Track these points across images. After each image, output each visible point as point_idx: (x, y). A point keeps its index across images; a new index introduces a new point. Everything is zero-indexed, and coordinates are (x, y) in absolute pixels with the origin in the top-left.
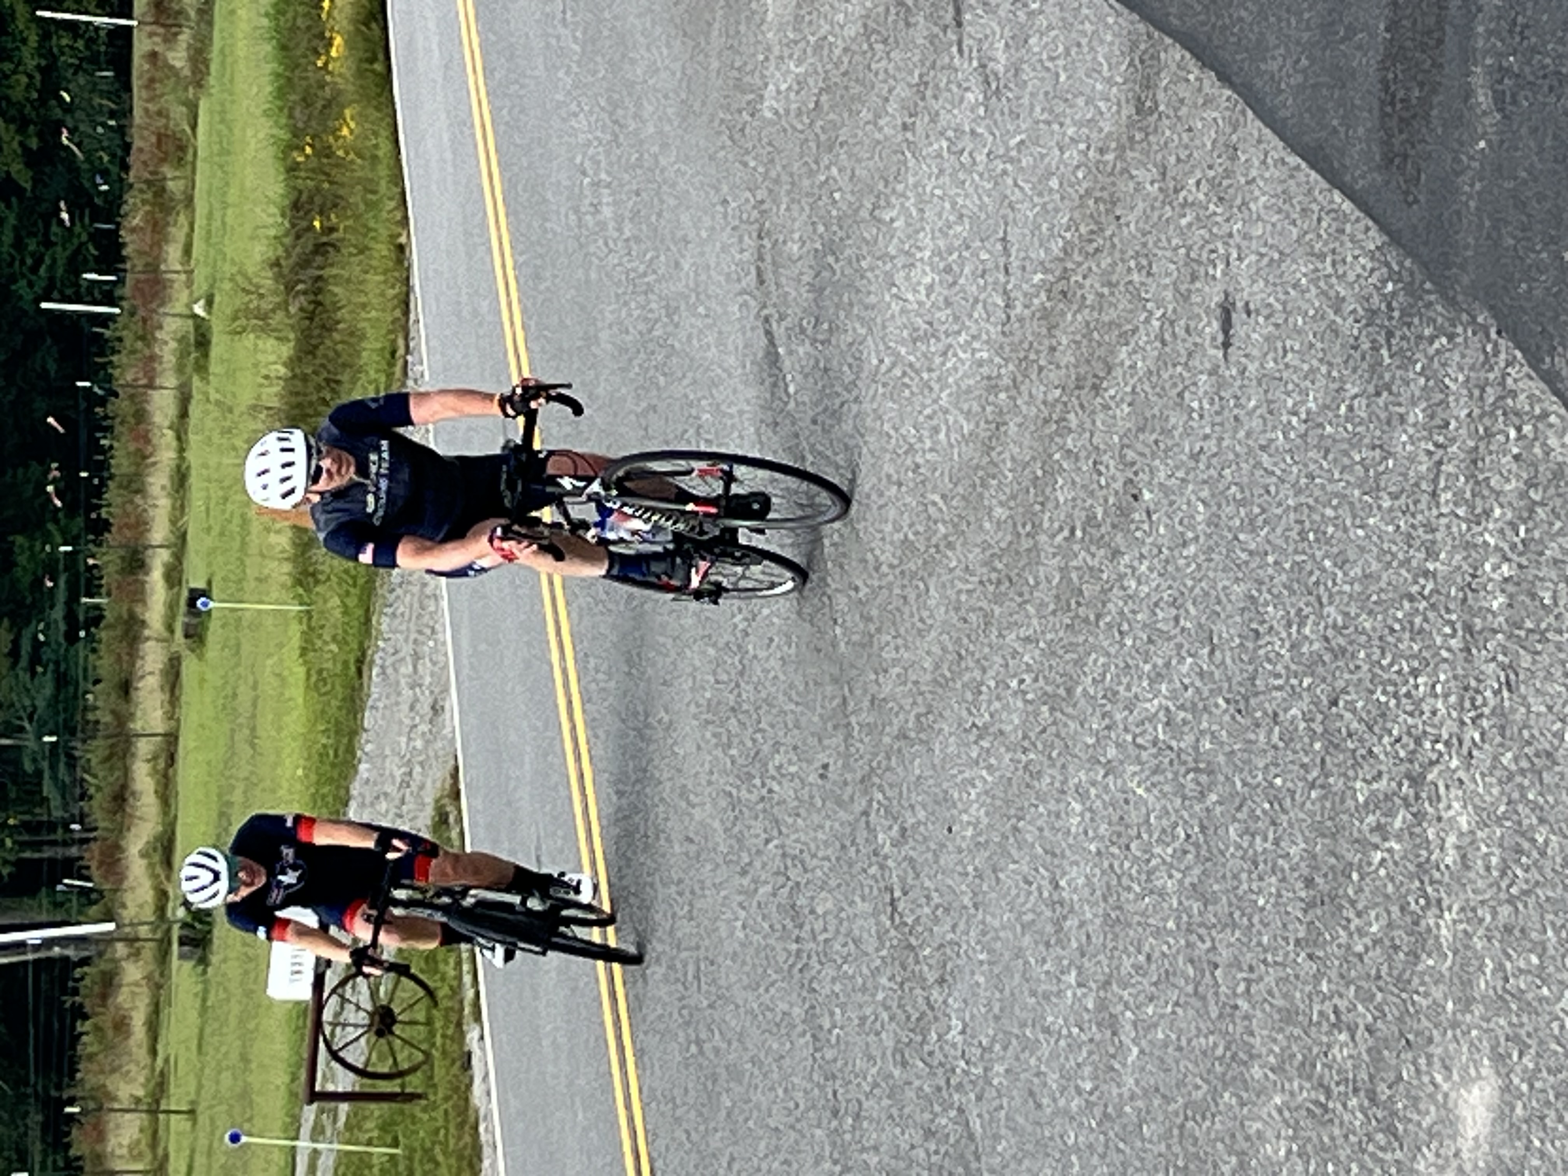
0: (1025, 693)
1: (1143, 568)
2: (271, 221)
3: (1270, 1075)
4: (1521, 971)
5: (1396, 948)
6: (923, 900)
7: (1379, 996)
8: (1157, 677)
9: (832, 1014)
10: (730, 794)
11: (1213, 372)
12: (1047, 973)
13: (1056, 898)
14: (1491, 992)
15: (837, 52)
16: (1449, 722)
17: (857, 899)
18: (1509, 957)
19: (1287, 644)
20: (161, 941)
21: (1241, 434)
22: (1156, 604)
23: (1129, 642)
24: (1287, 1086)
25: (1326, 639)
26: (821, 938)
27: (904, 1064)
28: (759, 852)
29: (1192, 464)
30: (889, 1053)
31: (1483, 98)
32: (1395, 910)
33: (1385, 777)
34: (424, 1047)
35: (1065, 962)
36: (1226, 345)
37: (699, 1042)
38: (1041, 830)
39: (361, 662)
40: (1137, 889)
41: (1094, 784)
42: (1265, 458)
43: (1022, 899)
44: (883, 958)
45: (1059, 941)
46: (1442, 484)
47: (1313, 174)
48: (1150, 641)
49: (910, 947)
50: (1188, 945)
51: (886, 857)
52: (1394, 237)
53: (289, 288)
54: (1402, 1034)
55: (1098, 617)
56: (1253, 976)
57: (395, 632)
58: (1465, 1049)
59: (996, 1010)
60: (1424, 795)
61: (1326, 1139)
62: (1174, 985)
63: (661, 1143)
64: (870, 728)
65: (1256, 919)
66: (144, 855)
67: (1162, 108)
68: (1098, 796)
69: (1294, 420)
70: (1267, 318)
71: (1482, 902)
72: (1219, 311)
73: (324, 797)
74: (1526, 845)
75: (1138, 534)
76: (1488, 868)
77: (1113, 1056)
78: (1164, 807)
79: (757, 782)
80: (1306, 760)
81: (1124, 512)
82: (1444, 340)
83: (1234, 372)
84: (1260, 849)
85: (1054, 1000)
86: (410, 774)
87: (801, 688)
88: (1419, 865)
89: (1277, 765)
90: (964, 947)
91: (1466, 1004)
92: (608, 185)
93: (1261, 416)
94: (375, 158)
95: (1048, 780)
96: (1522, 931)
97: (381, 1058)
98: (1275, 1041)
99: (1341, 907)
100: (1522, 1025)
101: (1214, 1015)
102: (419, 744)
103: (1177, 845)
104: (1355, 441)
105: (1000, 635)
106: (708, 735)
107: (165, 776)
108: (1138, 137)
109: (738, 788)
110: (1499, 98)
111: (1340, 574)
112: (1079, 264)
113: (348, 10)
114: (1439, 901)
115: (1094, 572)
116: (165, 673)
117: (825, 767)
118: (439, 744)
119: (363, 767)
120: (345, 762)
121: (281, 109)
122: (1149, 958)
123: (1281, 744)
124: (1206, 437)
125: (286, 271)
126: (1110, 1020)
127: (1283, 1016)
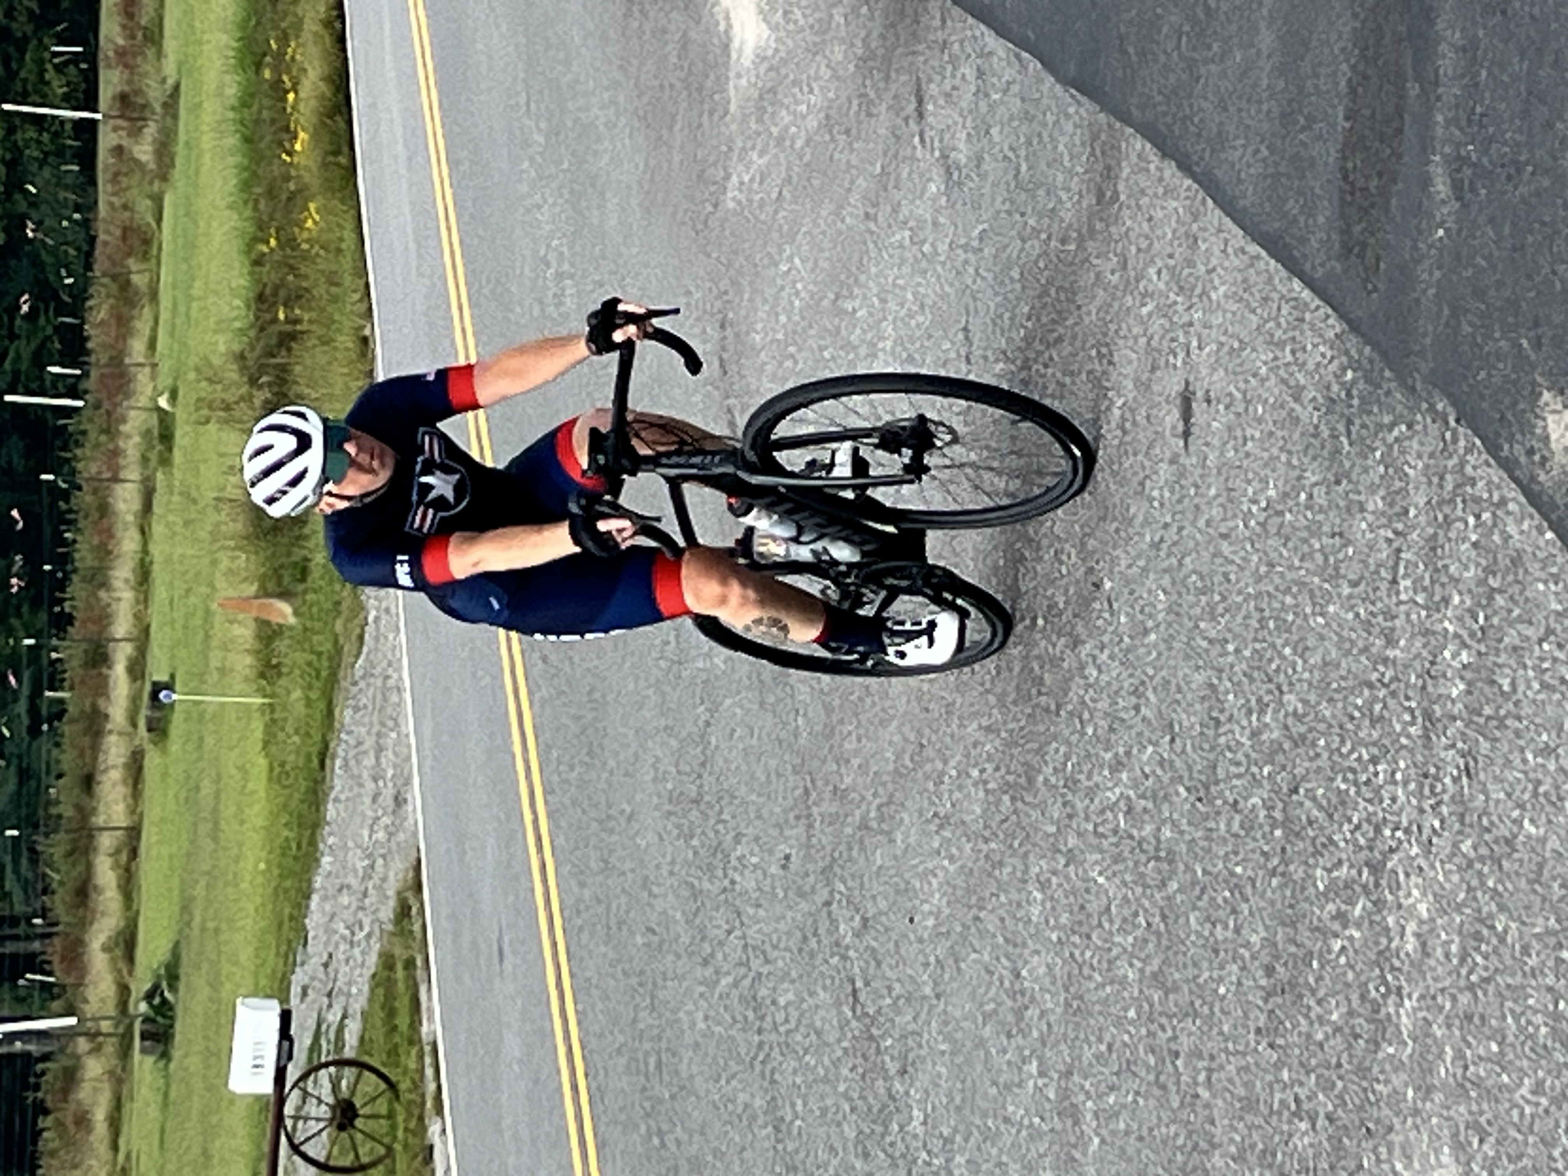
0: (986, 782)
1: (1104, 656)
2: (235, 313)
3: (1231, 1163)
4: (1480, 1058)
5: (1357, 1036)
6: (885, 992)
7: (1340, 1084)
8: (1117, 766)
9: (793, 1105)
10: (692, 886)
11: (1174, 460)
12: (1009, 1063)
13: (1017, 987)
14: (1451, 1080)
15: (799, 144)
16: (1408, 809)
17: (819, 990)
18: (1469, 1046)
19: (1247, 732)
20: (123, 1036)
21: (1201, 523)
22: (1117, 693)
23: (1090, 731)
25: (1286, 727)
26: (782, 1029)
27: (866, 1155)
28: (721, 944)
29: (1153, 554)
30: (850, 1144)
31: (1441, 187)
32: (1355, 998)
33: (1346, 866)
34: (386, 1140)
35: (1027, 1053)
36: (1186, 434)
37: (660, 1133)
38: (1002, 920)
39: (324, 756)
40: (1099, 979)
41: (1054, 873)
42: (1226, 548)
43: (982, 991)
44: (845, 1050)
45: (1020, 1031)
46: (1402, 571)
47: (1273, 262)
48: (1111, 729)
49: (871, 1038)
50: (1150, 1034)
51: (847, 948)
52: (1354, 326)
53: (253, 382)
54: (1362, 1124)
55: (1059, 707)
56: (1214, 1065)
57: (356, 724)
58: (1425, 1138)
59: (958, 1100)
60: (1384, 882)
62: (1135, 1074)
64: (833, 819)
65: (1216, 1010)
66: (105, 949)
67: (1122, 197)
68: (1060, 885)
69: (1254, 509)
70: (1227, 408)
71: (1443, 990)
72: (1178, 402)
73: (286, 891)
74: (1485, 932)
75: (1100, 622)
76: (1447, 955)
77: (1075, 1146)
78: (1125, 897)
79: (720, 873)
80: (1266, 848)
81: (1086, 602)
82: (1403, 428)
83: (1194, 460)
84: (1220, 937)
85: (1016, 1090)
86: (372, 866)
87: (763, 779)
88: (1380, 953)
89: (1236, 853)
90: (926, 1036)
91: (1426, 1091)
92: (572, 276)
93: (1222, 505)
94: (339, 251)
95: (1009, 869)
96: (1482, 1018)
97: (343, 1152)
98: (1236, 1130)
99: (1301, 996)
100: (1481, 1113)
101: (1176, 1105)
102: (381, 835)
103: (1139, 933)
104: (1315, 530)
105: (961, 726)
106: (670, 827)
107: (128, 870)
108: (1099, 226)
109: (700, 879)
110: (1457, 187)
111: (1300, 662)
112: (1039, 353)
113: (313, 103)
114: (1399, 989)
115: (1056, 661)
116: (126, 766)
117: (787, 857)
118: (401, 837)
119: (326, 860)
120: (307, 855)
121: (246, 202)
122: (1110, 1047)
123: (1242, 833)
124: (1166, 526)
125: (250, 363)
126: (1072, 1110)
127: (1244, 1105)
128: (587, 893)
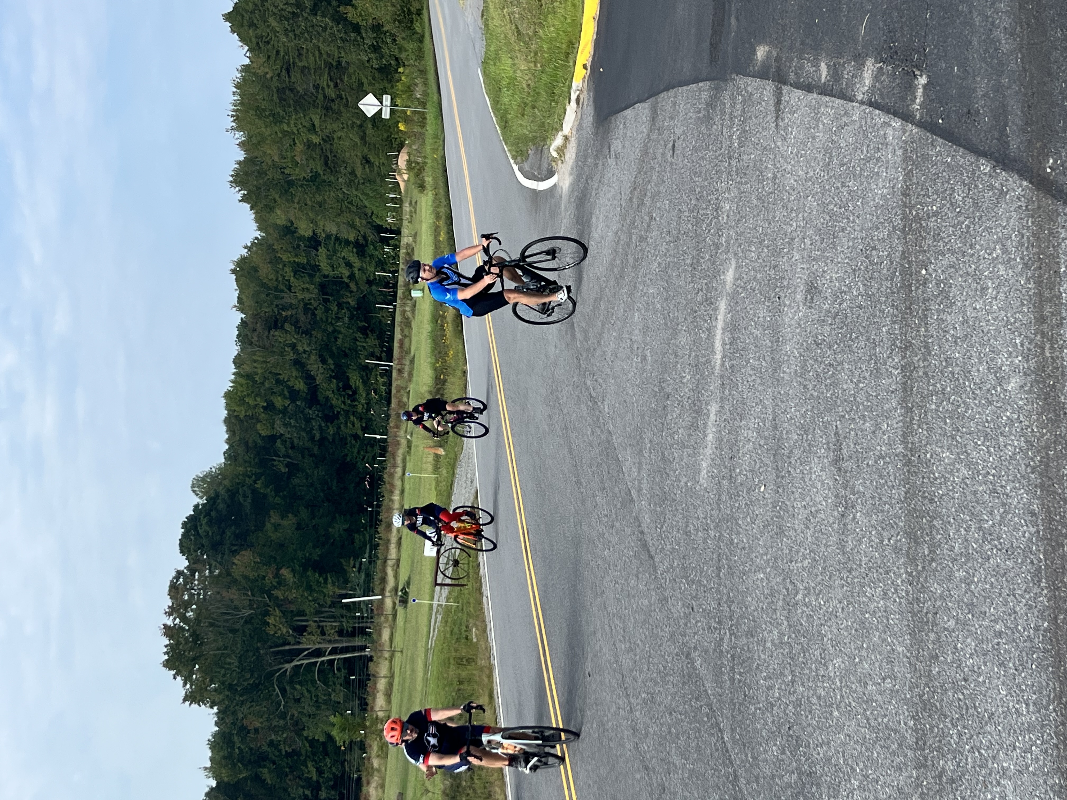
0: (624, 301)
1: (653, 234)
3: (683, 324)
4: (741, 227)
5: (712, 257)
6: (598, 386)
7: (708, 273)
8: (656, 257)
9: (575, 442)
10: (549, 415)
11: (670, 164)
13: (631, 343)
14: (734, 241)
16: (725, 186)
17: (582, 406)
18: (738, 227)
19: (687, 211)
21: (677, 171)
22: (656, 239)
23: (650, 257)
24: (686, 322)
27: (593, 433)
30: (589, 435)
31: (733, 22)
32: (712, 248)
33: (710, 217)
35: (633, 357)
38: (628, 331)
41: (641, 303)
42: (683, 171)
43: (623, 355)
44: (588, 413)
45: (632, 354)
46: (724, 128)
47: (694, 85)
48: (655, 250)
49: (595, 403)
51: (589, 386)
52: (713, 80)
54: (714, 277)
55: (642, 260)
56: (679, 304)
57: (461, 471)
58: (728, 263)
60: (719, 211)
61: (695, 324)
67: (659, 113)
69: (689, 152)
75: (652, 227)
81: (649, 226)
82: (724, 92)
83: (675, 158)
84: (681, 271)
85: (631, 370)
88: (718, 230)
90: (609, 385)
91: (728, 251)
93: (682, 161)
94: (458, 353)
95: (630, 316)
97: (455, 574)
99: (699, 262)
100: (741, 240)
101: (669, 326)
102: (467, 496)
104: (704, 141)
105: (618, 294)
106: (544, 406)
107: (396, 570)
108: (653, 127)
109: (552, 412)
110: (737, 18)
111: (700, 178)
112: (638, 177)
114: (723, 233)
115: (641, 250)
117: (574, 382)
118: (473, 490)
121: (433, 355)
122: (654, 330)
123: (686, 238)
126: (644, 358)
127: (686, 306)
128: (522, 446)
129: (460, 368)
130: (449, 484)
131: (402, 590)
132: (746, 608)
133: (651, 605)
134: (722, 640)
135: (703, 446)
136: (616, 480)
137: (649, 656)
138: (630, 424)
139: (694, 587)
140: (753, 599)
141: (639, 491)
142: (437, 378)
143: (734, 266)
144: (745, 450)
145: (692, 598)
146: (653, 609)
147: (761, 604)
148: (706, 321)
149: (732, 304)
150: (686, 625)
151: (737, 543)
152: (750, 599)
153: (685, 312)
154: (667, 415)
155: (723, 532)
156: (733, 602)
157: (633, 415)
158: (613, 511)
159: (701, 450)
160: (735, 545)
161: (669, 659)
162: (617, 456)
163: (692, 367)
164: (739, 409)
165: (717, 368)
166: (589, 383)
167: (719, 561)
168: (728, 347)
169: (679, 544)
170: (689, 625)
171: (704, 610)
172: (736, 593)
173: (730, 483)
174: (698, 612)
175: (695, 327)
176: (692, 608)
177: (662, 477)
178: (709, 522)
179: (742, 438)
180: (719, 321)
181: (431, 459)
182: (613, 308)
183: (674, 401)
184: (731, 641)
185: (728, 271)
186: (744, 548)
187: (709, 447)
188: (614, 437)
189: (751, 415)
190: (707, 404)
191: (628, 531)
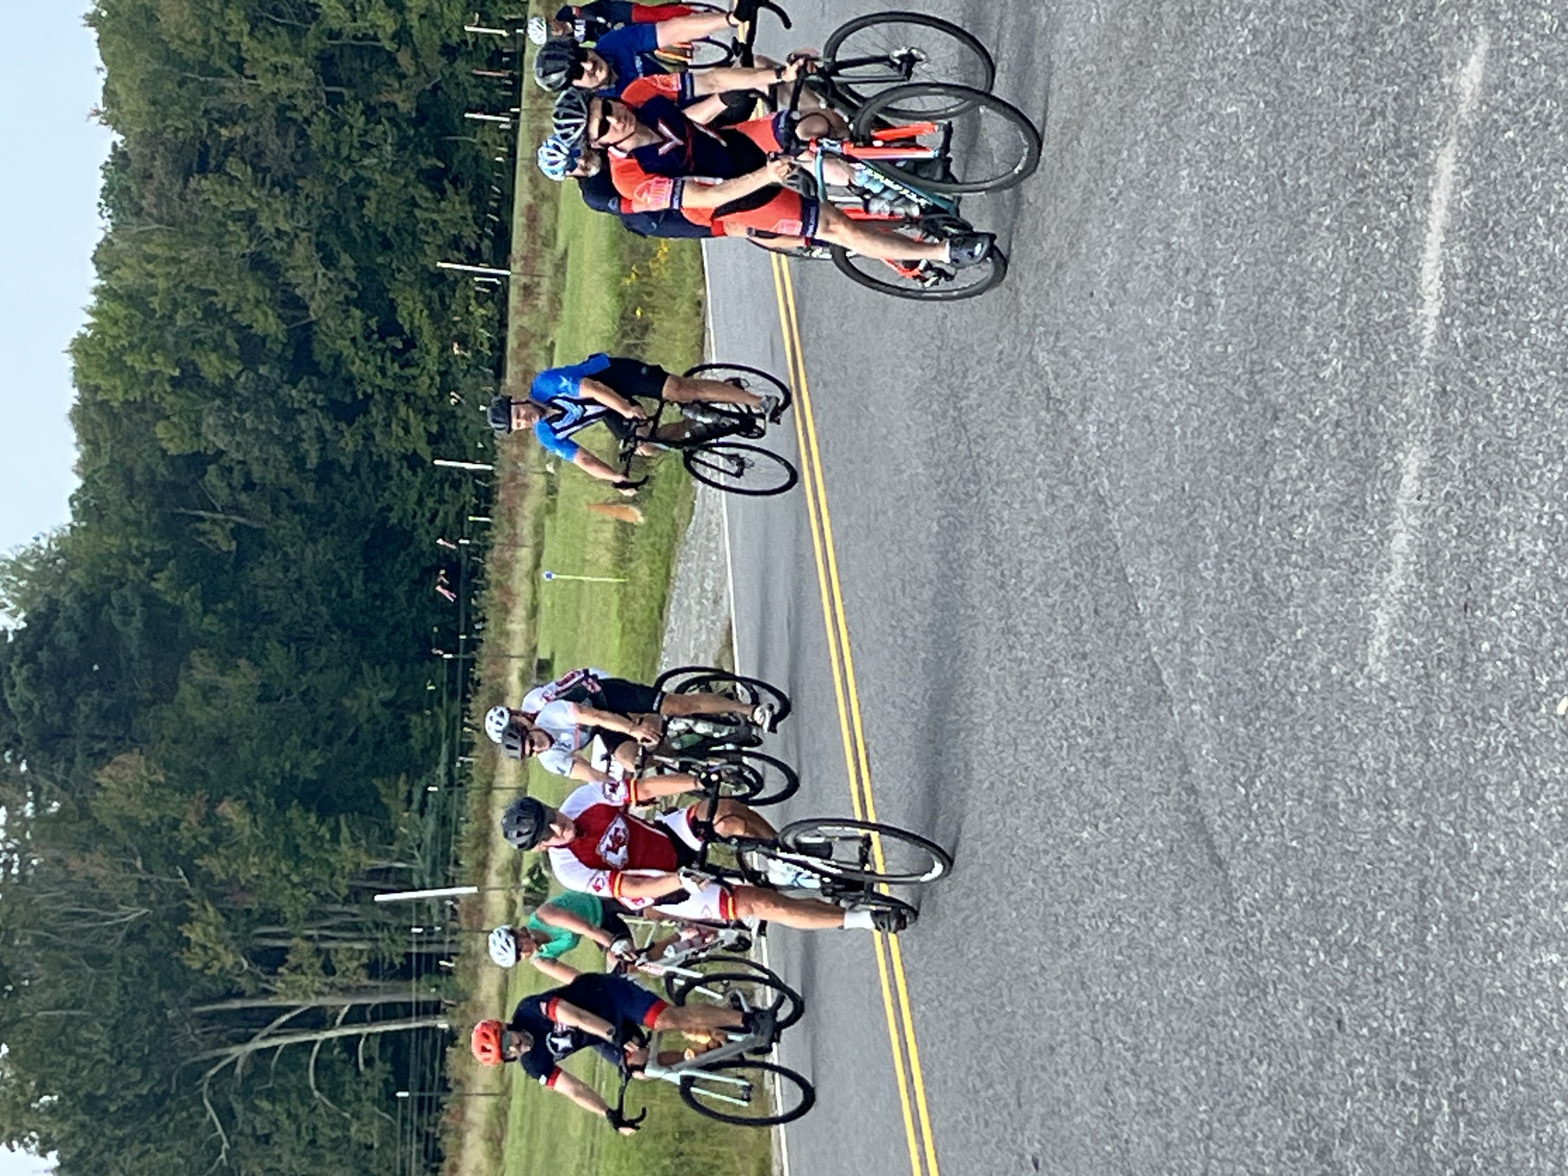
0: (1149, 134)
3: (1322, 209)
6: (1071, 369)
7: (1404, 66)
9: (1000, 519)
10: (931, 439)
12: (1161, 316)
13: (1168, 255)
17: (1023, 420)
24: (1334, 204)
26: (994, 477)
27: (1054, 500)
30: (1042, 505)
35: (1174, 294)
39: (662, 604)
40: (1228, 183)
43: (1142, 288)
45: (1170, 285)
49: (1060, 414)
50: (1265, 180)
51: (1044, 367)
54: (1420, 76)
56: (1312, 152)
57: (686, 571)
58: (1465, 37)
59: (1122, 387)
61: (1362, 212)
62: (1253, 222)
63: (873, 730)
64: (1035, 288)
68: (1201, 148)
77: (1207, 323)
78: (1250, 102)
79: (951, 412)
84: (1319, 54)
85: (1165, 330)
98: (1326, 181)
102: (704, 637)
106: (915, 413)
126: (1206, 299)
127: (1333, 157)
128: (853, 518)
129: (687, 294)
130: (655, 605)
131: (530, 874)
132: (1505, 1046)
133: (1217, 994)
134: (1427, 1123)
135: (1377, 564)
136: (1118, 636)
137: (1209, 1137)
138: (1162, 485)
139: (1345, 963)
140: (1526, 1021)
141: (1186, 672)
142: (625, 317)
143: (1483, 47)
144: (1510, 589)
145: (1338, 994)
146: (1221, 1006)
147: (1551, 1042)
148: (1393, 205)
149: (1476, 160)
150: (1318, 1065)
151: (1480, 856)
152: (1517, 1022)
153: (1332, 174)
154: (1270, 467)
155: (1436, 818)
156: (1464, 1022)
157: (1169, 459)
158: (1109, 722)
159: (1374, 578)
160: (1473, 860)
161: (1268, 1154)
162: (1122, 569)
163: (1351, 335)
164: (1493, 470)
165: (1427, 343)
166: (1042, 357)
167: (1423, 898)
168: (1461, 284)
169: (1302, 837)
170: (1328, 1067)
171: (1375, 1033)
172: (1474, 999)
173: (1459, 681)
174: (1358, 1036)
175: (1362, 220)
176: (1339, 1023)
177: (1252, 641)
178: (1393, 783)
179: (1500, 554)
180: (1434, 207)
181: (608, 533)
182: (1119, 152)
183: (1293, 431)
184: (1456, 1132)
185: (1465, 63)
186: (1501, 872)
187: (1397, 570)
188: (1114, 516)
189: (1531, 488)
190: (1392, 447)
191: (1151, 781)
